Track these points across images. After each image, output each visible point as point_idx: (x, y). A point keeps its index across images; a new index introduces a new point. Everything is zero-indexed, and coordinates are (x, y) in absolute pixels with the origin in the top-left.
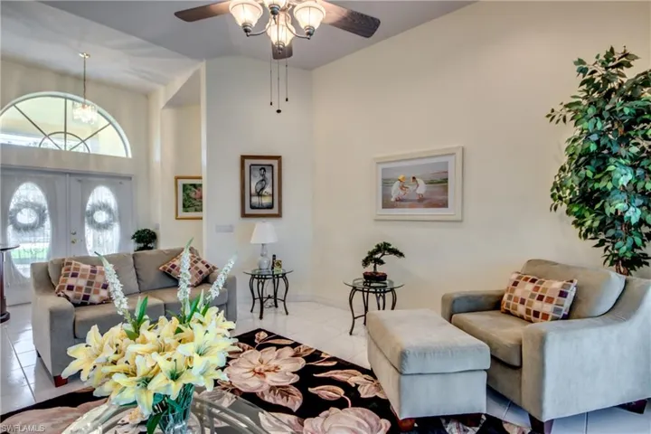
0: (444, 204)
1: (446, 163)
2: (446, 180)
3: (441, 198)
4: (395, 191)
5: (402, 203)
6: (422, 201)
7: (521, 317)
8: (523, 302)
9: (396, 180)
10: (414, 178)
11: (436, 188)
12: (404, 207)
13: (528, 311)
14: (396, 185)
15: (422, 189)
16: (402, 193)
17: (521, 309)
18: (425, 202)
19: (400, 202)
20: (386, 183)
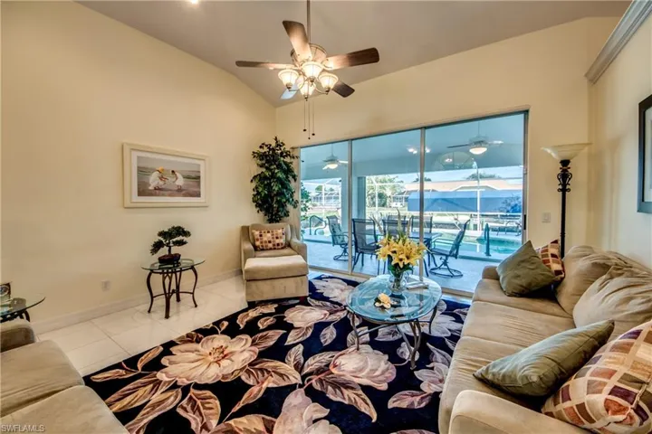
0: (198, 195)
1: (199, 165)
2: (199, 177)
3: (196, 190)
4: (154, 180)
5: (162, 192)
6: (180, 191)
7: (271, 249)
8: (270, 242)
9: (154, 170)
10: (173, 172)
11: (191, 182)
12: (163, 195)
13: (274, 245)
14: (155, 175)
15: (180, 182)
16: (161, 183)
17: (270, 245)
18: (184, 192)
19: (158, 191)
20: (143, 172)
